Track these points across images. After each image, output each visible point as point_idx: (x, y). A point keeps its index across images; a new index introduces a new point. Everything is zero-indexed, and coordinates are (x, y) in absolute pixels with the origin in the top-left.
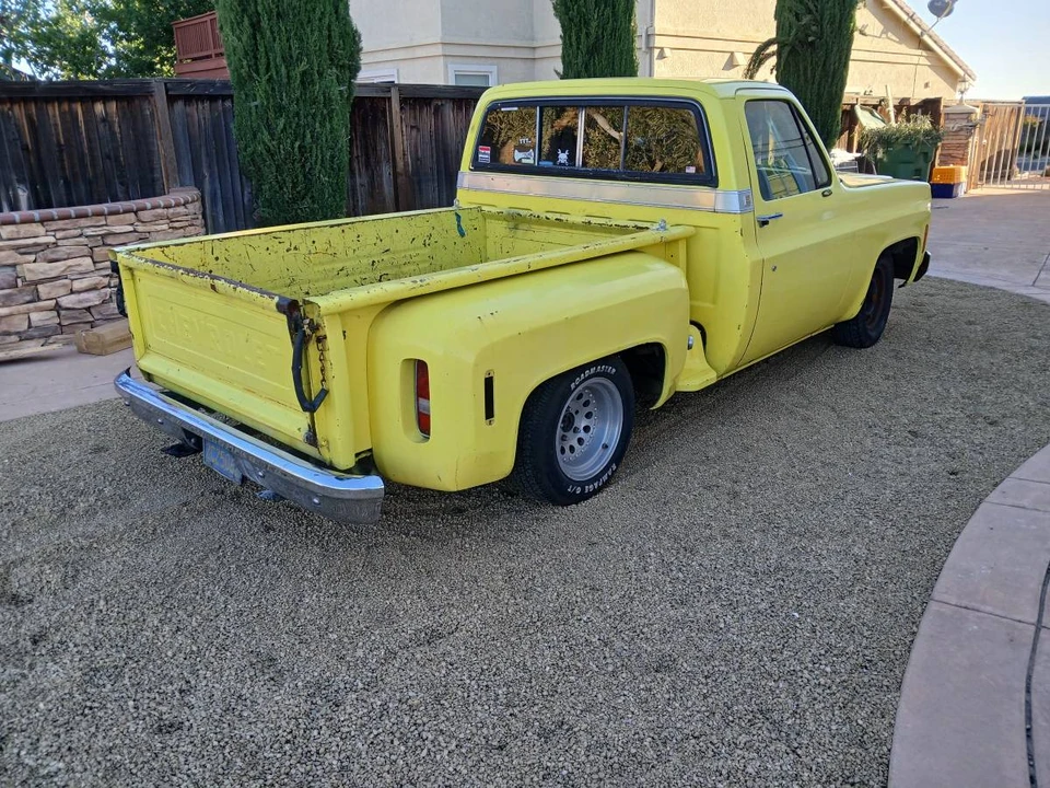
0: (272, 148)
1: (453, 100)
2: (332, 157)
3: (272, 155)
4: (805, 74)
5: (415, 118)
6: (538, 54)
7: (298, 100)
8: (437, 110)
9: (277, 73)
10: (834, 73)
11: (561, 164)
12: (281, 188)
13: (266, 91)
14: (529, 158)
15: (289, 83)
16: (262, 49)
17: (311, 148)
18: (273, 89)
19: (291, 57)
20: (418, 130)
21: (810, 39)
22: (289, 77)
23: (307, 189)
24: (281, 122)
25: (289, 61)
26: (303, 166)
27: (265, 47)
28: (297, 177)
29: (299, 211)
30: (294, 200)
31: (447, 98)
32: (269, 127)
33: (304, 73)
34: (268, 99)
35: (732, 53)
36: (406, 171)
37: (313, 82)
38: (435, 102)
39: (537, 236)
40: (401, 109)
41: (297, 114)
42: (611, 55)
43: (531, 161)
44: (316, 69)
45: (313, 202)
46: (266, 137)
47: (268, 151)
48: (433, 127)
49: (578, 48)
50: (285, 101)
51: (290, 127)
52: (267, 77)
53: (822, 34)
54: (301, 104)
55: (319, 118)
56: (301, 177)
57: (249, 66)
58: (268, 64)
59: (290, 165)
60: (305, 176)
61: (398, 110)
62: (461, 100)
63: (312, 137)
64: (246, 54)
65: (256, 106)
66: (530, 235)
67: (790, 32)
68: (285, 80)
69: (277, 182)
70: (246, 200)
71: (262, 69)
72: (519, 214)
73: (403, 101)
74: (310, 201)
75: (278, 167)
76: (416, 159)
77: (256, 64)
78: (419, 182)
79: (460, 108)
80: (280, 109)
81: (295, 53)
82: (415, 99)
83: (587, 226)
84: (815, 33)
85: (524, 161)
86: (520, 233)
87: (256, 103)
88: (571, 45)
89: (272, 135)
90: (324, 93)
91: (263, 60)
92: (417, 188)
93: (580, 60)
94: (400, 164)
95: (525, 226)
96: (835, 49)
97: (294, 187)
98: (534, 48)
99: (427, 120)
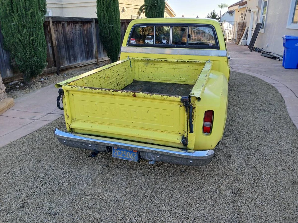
0: (21, 40)
1: (67, 22)
2: (42, 42)
3: (21, 43)
4: (154, 14)
5: (57, 28)
6: (64, 6)
7: (30, 22)
8: (63, 25)
9: (21, 12)
10: (162, 14)
11: (164, 44)
12: (25, 54)
13: (17, 19)
14: (152, 42)
15: (26, 16)
16: (14, 4)
17: (36, 39)
18: (20, 19)
19: (26, 7)
20: (58, 32)
21: (155, 5)
22: (26, 14)
23: (35, 54)
24: (25, 30)
25: (26, 9)
26: (33, 46)
27: (16, 3)
28: (31, 50)
29: (32, 62)
30: (30, 58)
31: (65, 21)
32: (19, 32)
33: (31, 13)
34: (18, 22)
35: (123, 7)
36: (56, 45)
37: (34, 16)
38: (62, 22)
39: (156, 66)
40: (53, 25)
41: (30, 27)
42: (114, 8)
43: (152, 43)
44: (36, 11)
45: (37, 58)
46: (19, 36)
47: (20, 41)
48: (62, 30)
49: (103, 6)
50: (25, 23)
51: (28, 32)
52: (17, 14)
53: (158, 3)
54: (31, 24)
55: (37, 29)
56: (32, 50)
57: (9, 10)
58: (17, 10)
59: (28, 46)
60: (34, 49)
61: (52, 25)
62: (69, 22)
63: (36, 35)
64: (8, 5)
65: (14, 25)
66: (153, 66)
67: (149, 3)
68: (24, 15)
69: (24, 52)
70: (5, 59)
71: (15, 10)
72: (150, 60)
73: (53, 22)
74: (36, 58)
75: (24, 46)
76: (58, 41)
77: (12, 9)
78: (60, 49)
79: (69, 24)
80: (23, 26)
81: (28, 5)
82: (56, 21)
83: (177, 62)
84: (156, 3)
85: (149, 43)
86: (149, 65)
87: (13, 24)
88: (101, 5)
89: (21, 35)
90: (38, 20)
91: (15, 8)
92: (59, 51)
93: (104, 10)
94: (54, 43)
95: (151, 63)
96: (161, 7)
97: (30, 53)
98: (62, 4)
99: (60, 28)
